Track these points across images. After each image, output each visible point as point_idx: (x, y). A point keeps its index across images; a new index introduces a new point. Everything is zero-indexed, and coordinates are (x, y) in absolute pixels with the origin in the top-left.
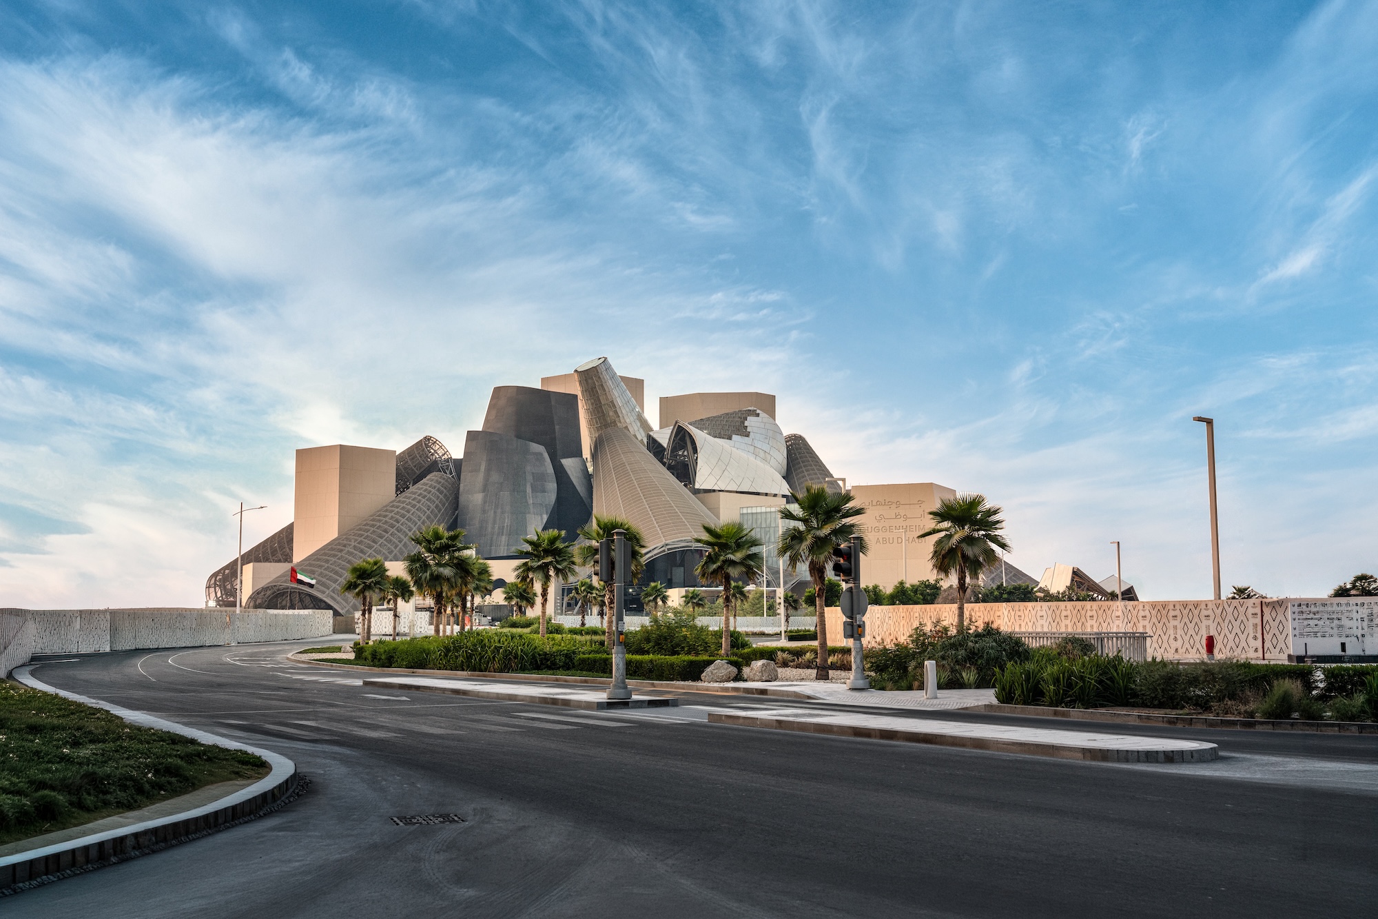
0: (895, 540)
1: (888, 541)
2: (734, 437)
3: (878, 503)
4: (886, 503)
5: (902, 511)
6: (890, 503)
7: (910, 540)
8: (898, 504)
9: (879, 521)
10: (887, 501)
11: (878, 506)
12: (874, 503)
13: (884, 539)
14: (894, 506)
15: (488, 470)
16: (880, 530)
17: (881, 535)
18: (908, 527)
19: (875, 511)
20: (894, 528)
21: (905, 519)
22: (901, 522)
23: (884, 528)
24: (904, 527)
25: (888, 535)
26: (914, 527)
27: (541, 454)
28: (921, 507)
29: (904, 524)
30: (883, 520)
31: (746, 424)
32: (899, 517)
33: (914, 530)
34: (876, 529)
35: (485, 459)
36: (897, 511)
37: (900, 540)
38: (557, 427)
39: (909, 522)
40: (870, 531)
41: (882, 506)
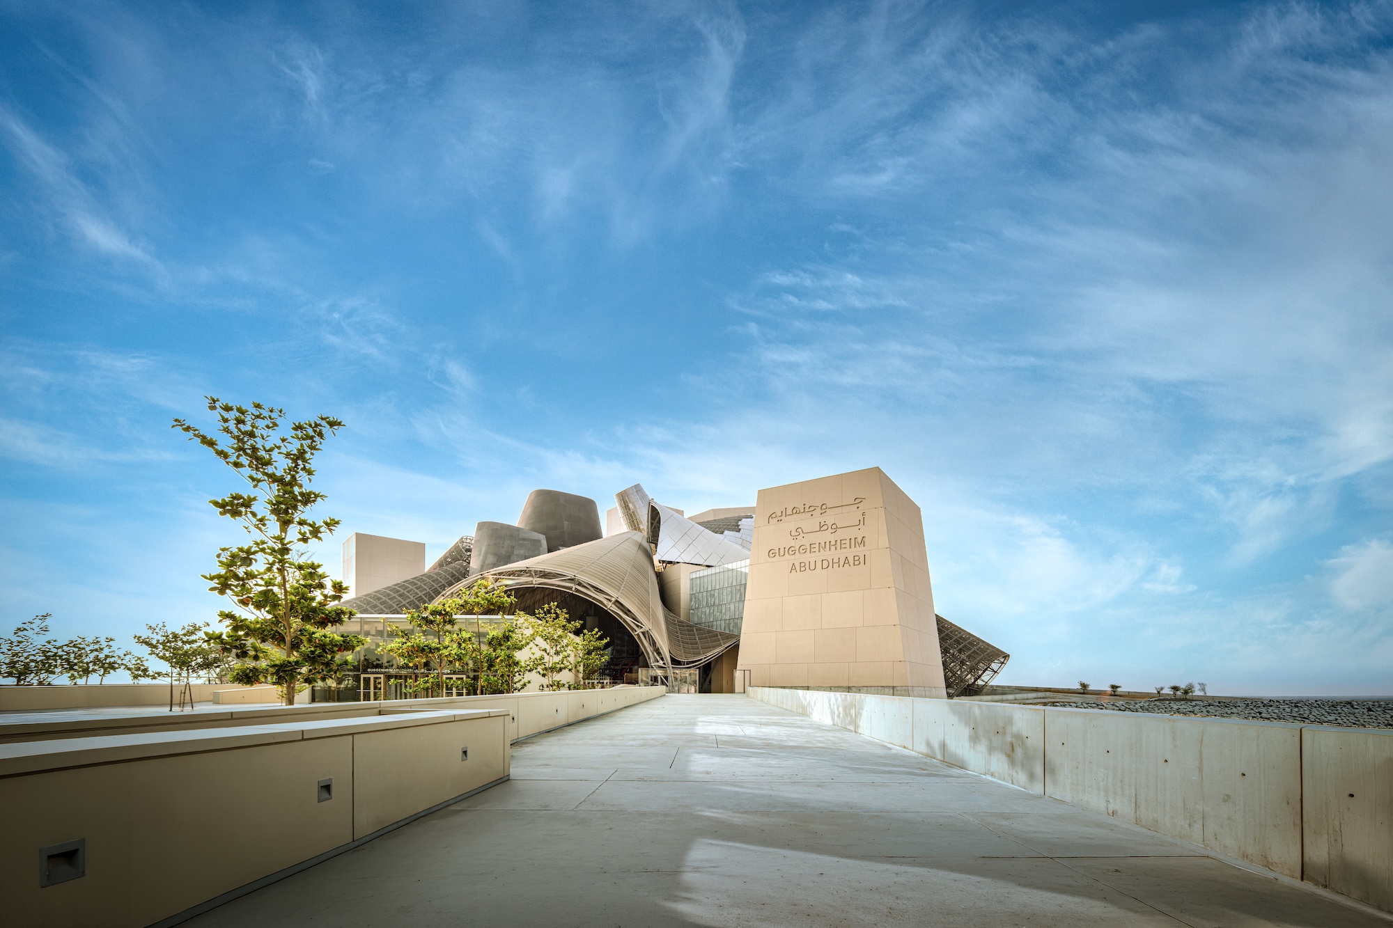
0: (819, 564)
1: (807, 566)
2: (726, 532)
3: (794, 511)
4: (807, 510)
5: (829, 519)
6: (813, 508)
7: (842, 564)
8: (824, 508)
9: (795, 537)
10: (807, 507)
11: (794, 515)
12: (789, 512)
13: (803, 565)
14: (819, 511)
15: (486, 553)
16: (797, 552)
17: (798, 558)
18: (838, 543)
19: (791, 524)
20: (817, 546)
21: (834, 531)
22: (827, 536)
23: (802, 548)
24: (833, 543)
25: (808, 557)
26: (848, 542)
27: (540, 541)
28: (859, 509)
29: (832, 538)
30: (802, 535)
31: (740, 523)
32: (825, 527)
33: (848, 546)
34: (790, 550)
35: (485, 544)
36: (822, 519)
37: (825, 564)
38: (566, 523)
39: (840, 534)
40: (782, 553)
41: (800, 514)
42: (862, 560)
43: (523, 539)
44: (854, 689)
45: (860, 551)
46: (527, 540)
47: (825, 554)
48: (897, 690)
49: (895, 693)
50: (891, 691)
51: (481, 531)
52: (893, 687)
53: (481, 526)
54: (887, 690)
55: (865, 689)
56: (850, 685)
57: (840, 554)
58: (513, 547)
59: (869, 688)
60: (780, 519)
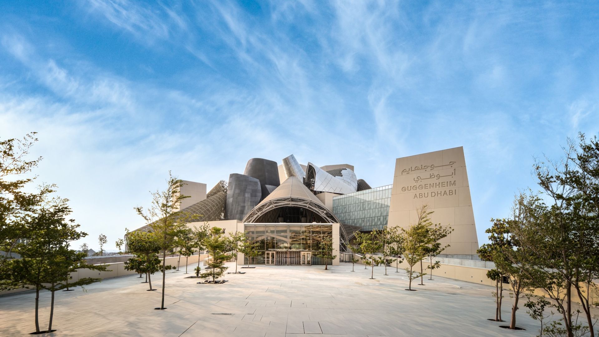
0: (430, 195)
1: (423, 195)
2: (336, 177)
3: (416, 169)
4: (423, 168)
5: (435, 172)
6: (426, 167)
7: (442, 194)
8: (432, 167)
9: (417, 181)
11: (416, 171)
12: (413, 169)
13: (421, 195)
14: (429, 168)
15: (235, 188)
16: (418, 188)
17: (418, 192)
18: (441, 184)
19: (414, 175)
20: (429, 185)
21: (438, 178)
22: (434, 181)
23: (420, 186)
24: (438, 184)
25: (424, 191)
26: (446, 183)
27: (257, 182)
28: (452, 167)
29: (437, 182)
30: (420, 180)
31: (341, 172)
32: (433, 176)
33: (446, 185)
34: (415, 188)
35: (234, 184)
36: (431, 172)
37: (433, 194)
38: (266, 174)
39: (441, 180)
40: (409, 189)
41: (419, 170)
42: (454, 192)
43: (251, 182)
44: (450, 256)
45: (453, 188)
46: (252, 182)
47: (432, 190)
48: (474, 257)
49: (473, 258)
50: (471, 257)
51: (232, 178)
52: (472, 255)
53: (232, 176)
54: (468, 257)
55: (456, 256)
56: (448, 254)
57: (442, 190)
58: (247, 185)
59: (458, 255)
60: (408, 172)
